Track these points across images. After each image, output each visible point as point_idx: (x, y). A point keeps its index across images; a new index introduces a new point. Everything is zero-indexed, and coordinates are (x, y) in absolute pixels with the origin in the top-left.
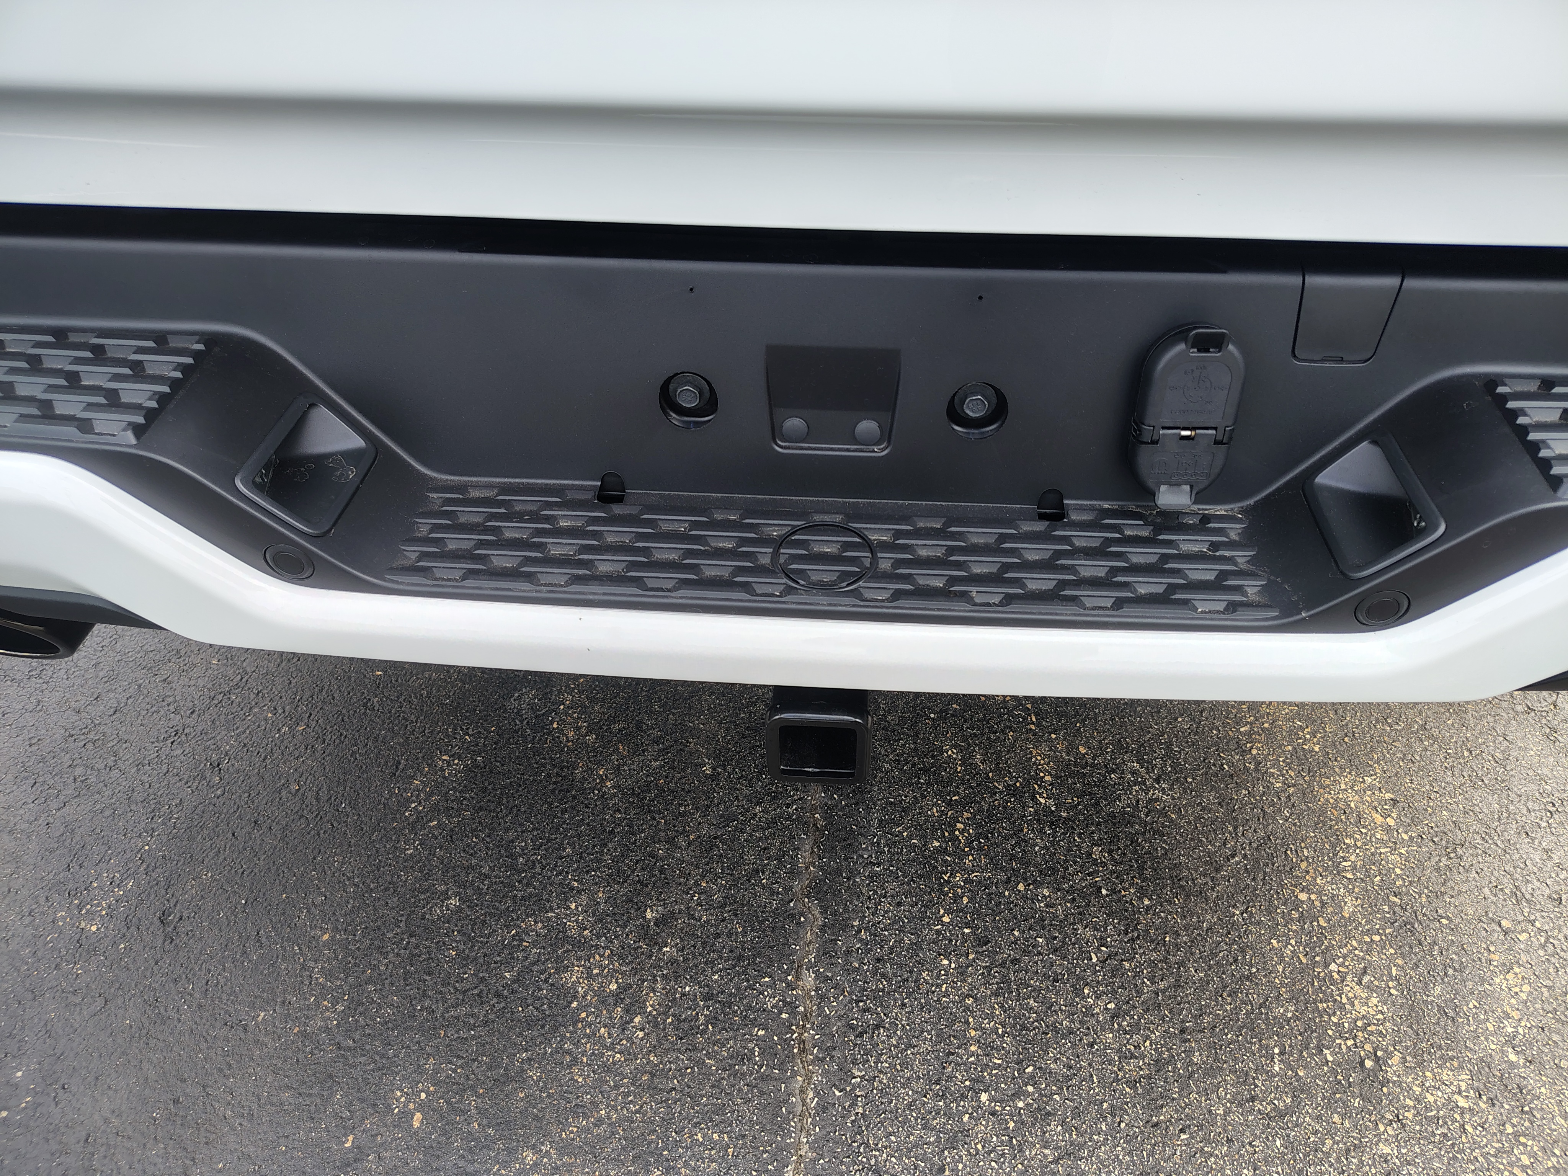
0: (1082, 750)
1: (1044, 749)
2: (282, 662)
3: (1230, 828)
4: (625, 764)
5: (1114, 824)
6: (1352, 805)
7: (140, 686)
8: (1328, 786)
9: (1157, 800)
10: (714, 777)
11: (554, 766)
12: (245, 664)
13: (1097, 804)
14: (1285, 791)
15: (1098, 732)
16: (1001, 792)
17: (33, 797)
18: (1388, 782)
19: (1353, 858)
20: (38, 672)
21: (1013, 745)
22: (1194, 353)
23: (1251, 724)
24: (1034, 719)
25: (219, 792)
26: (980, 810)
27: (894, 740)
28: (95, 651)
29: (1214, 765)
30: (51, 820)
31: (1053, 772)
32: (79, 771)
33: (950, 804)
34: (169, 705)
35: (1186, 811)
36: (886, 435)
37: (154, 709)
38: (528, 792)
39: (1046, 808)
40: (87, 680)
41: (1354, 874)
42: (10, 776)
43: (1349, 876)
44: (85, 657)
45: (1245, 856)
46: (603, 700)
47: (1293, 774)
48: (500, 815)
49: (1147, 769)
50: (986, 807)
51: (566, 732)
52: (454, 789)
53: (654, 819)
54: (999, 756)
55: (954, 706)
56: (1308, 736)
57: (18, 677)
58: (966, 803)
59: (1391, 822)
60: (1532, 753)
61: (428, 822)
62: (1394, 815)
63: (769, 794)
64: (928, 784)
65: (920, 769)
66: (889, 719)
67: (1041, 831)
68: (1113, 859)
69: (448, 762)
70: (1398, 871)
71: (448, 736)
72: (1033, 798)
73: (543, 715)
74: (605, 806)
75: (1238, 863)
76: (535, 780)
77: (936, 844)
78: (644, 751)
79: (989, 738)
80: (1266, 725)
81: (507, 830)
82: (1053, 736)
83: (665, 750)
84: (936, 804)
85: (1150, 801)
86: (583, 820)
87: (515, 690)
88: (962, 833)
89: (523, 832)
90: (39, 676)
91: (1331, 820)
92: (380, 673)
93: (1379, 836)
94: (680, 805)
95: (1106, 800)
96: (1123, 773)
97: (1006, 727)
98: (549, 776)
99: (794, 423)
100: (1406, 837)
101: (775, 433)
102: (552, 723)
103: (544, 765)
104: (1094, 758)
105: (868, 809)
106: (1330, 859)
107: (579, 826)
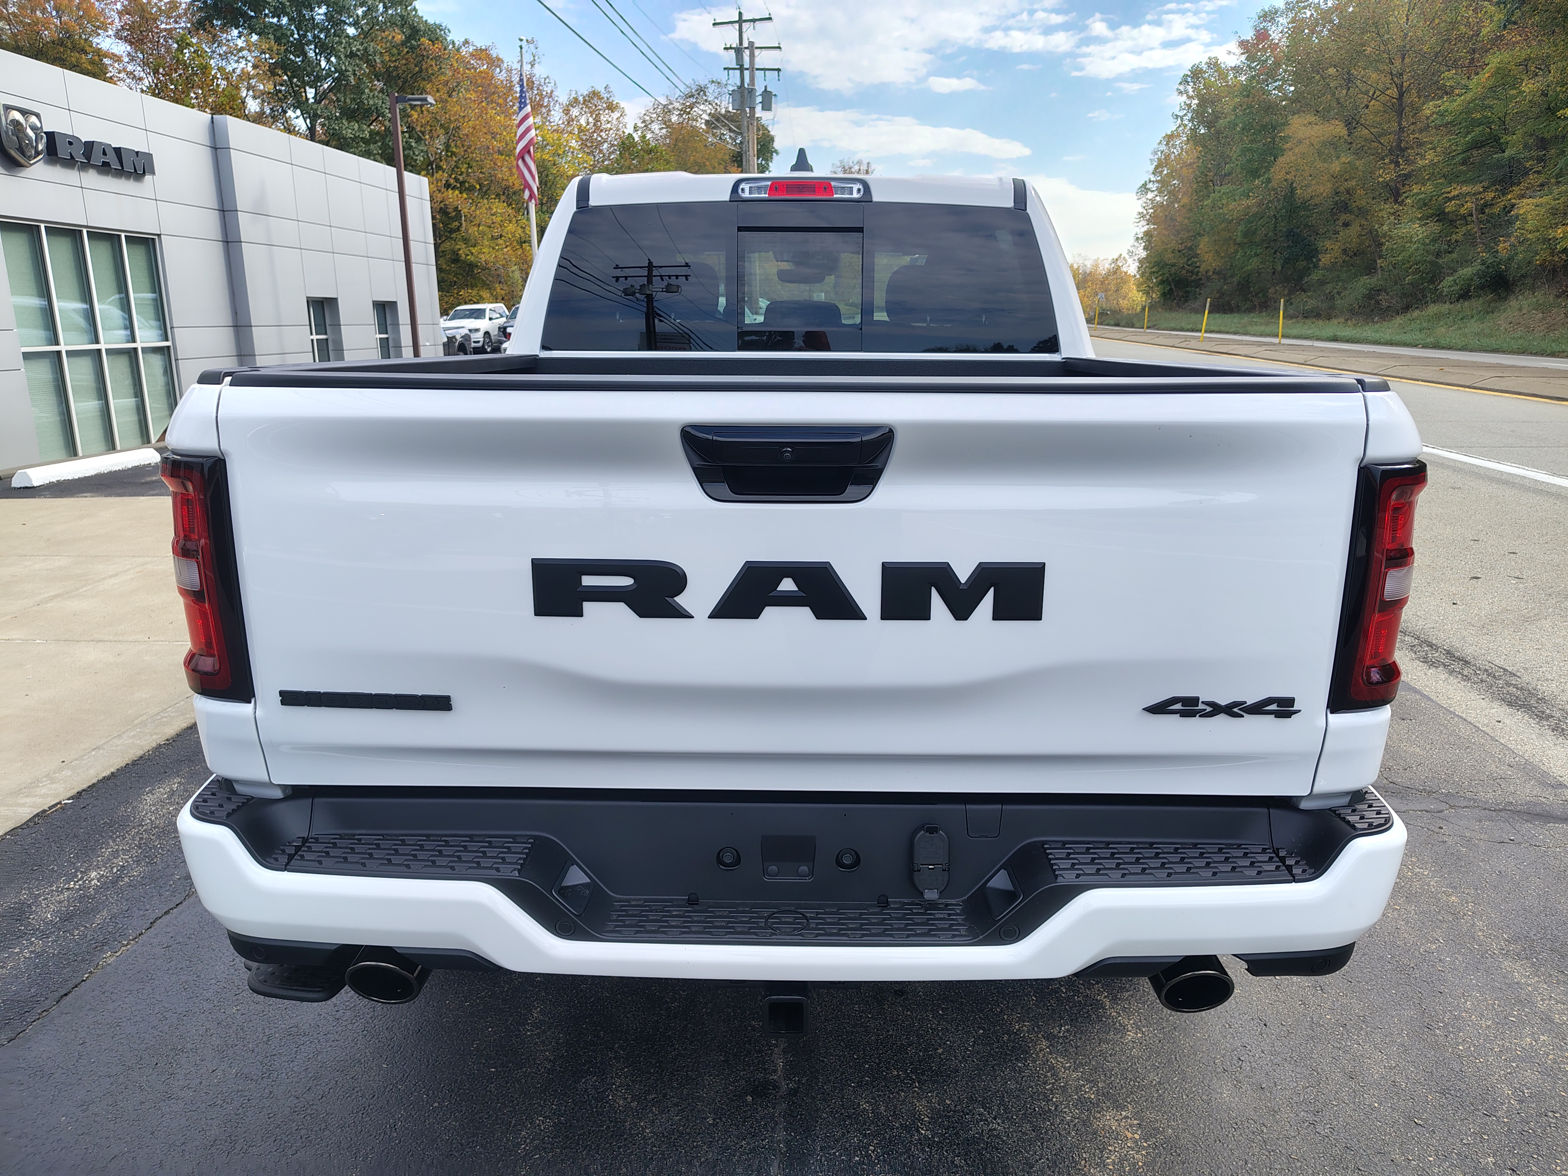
0: (948, 1102)
1: (924, 1102)
2: (429, 1065)
3: (1039, 1144)
4: (657, 1119)
5: (968, 1144)
6: (1114, 1128)
7: (336, 1081)
8: (1099, 1118)
9: (994, 1129)
10: (715, 1125)
11: (611, 1122)
12: (405, 1067)
13: (957, 1133)
14: (1072, 1121)
15: (958, 1091)
16: (897, 1128)
17: (275, 1148)
18: (1136, 1115)
19: (1113, 1157)
20: (267, 1074)
21: (904, 1101)
22: (928, 834)
23: (1053, 1083)
24: (917, 1085)
25: (397, 1142)
26: (884, 1138)
27: (829, 1100)
28: (304, 1061)
29: (1030, 1108)
30: (289, 1161)
31: (930, 1115)
32: (303, 1132)
33: (865, 1136)
34: (357, 1092)
35: (1012, 1135)
36: (812, 873)
37: (348, 1095)
38: (596, 1137)
39: (925, 1136)
40: (301, 1079)
41: (1114, 1167)
42: (258, 1136)
43: (1111, 1167)
44: (298, 1065)
45: (1048, 1159)
46: (641, 1081)
47: (1077, 1111)
48: (579, 1151)
49: (988, 1112)
50: (888, 1137)
51: (618, 1101)
52: (548, 1136)
53: (677, 1150)
54: (896, 1107)
55: (867, 1078)
56: (1087, 1090)
57: (255, 1077)
58: (875, 1135)
59: (1137, 1136)
60: (1225, 1095)
61: (533, 1156)
62: (1139, 1133)
63: (750, 1134)
64: (851, 1124)
65: (846, 1116)
66: (825, 1088)
67: (923, 1150)
68: (967, 1164)
69: (543, 1121)
70: (1140, 1164)
71: (541, 1106)
72: (918, 1131)
73: (602, 1091)
74: (645, 1143)
75: (1043, 1163)
76: (599, 1130)
77: (857, 1159)
78: (669, 1111)
79: (889, 1097)
80: (1062, 1084)
81: (583, 1160)
82: (930, 1094)
83: (683, 1110)
84: (856, 1136)
85: (990, 1130)
86: (632, 1152)
87: (583, 1077)
88: (873, 1152)
89: (594, 1160)
90: (269, 1077)
91: (1100, 1137)
92: (493, 1070)
93: (1129, 1145)
94: (694, 1142)
95: (963, 1130)
96: (973, 1114)
97: (899, 1090)
98: (608, 1127)
99: (773, 868)
100: (1145, 1144)
101: (765, 872)
102: (608, 1096)
103: (605, 1121)
104: (955, 1106)
105: (814, 1141)
106: (1099, 1158)
107: (630, 1155)
